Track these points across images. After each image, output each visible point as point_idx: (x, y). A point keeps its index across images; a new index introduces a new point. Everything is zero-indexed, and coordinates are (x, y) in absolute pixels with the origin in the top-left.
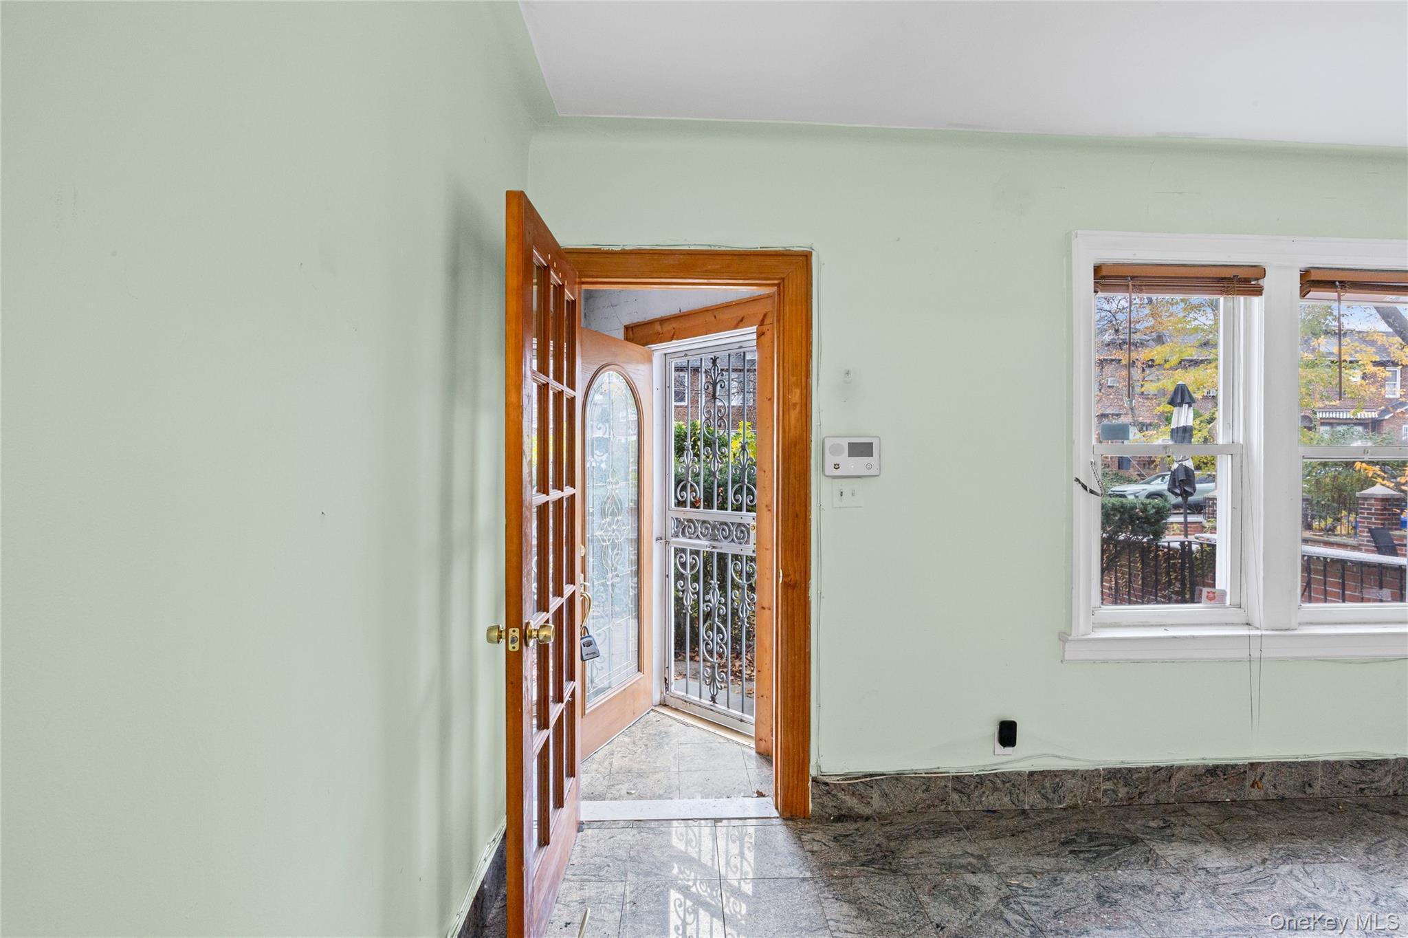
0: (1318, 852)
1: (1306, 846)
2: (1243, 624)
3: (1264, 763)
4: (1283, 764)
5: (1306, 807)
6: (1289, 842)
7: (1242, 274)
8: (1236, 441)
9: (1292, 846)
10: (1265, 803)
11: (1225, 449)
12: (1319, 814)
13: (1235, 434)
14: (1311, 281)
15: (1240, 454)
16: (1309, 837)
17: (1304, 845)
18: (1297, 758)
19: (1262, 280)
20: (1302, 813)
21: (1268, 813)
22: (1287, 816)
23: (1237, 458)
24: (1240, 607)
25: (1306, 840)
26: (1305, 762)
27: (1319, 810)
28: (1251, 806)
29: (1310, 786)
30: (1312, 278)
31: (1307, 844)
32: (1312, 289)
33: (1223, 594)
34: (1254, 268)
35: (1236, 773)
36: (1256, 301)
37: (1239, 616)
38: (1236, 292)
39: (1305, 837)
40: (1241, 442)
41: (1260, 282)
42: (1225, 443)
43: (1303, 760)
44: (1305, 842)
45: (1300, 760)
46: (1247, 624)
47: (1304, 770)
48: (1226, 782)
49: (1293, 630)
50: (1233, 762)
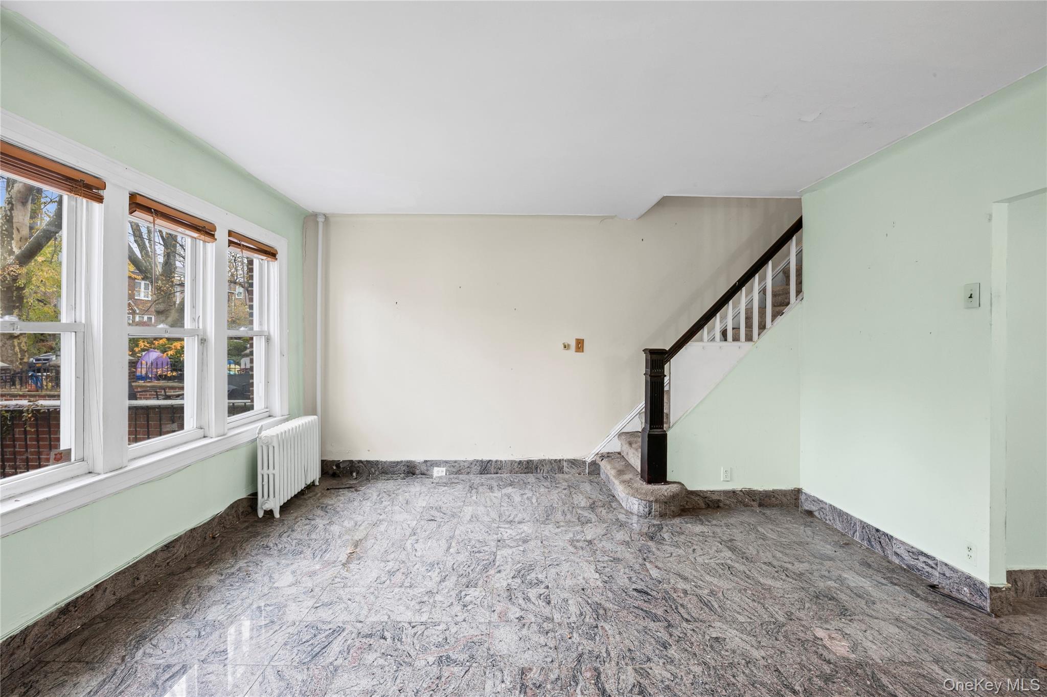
0: (156, 625)
1: (148, 626)
2: (86, 474)
3: (106, 580)
4: (119, 573)
5: (137, 596)
6: (135, 631)
7: (88, 181)
8: (78, 320)
9: (138, 633)
10: (107, 611)
11: (69, 328)
12: (147, 597)
13: (78, 314)
14: (137, 203)
15: (82, 332)
16: (147, 618)
17: (145, 626)
18: (129, 563)
19: (102, 191)
20: (136, 602)
21: (114, 618)
22: (127, 612)
23: (80, 335)
24: (83, 460)
25: (146, 621)
26: (134, 563)
27: (146, 594)
28: (99, 620)
29: (138, 579)
30: (137, 202)
31: (147, 624)
32: (137, 209)
33: (69, 451)
34: (96, 179)
35: (84, 600)
36: (96, 206)
37: (82, 467)
38: (82, 194)
39: (144, 620)
40: (83, 321)
41: (101, 192)
42: (68, 322)
43: (133, 562)
44: (146, 623)
45: (131, 564)
46: (90, 473)
47: (132, 572)
48: (77, 613)
49: (125, 467)
50: (80, 594)
